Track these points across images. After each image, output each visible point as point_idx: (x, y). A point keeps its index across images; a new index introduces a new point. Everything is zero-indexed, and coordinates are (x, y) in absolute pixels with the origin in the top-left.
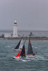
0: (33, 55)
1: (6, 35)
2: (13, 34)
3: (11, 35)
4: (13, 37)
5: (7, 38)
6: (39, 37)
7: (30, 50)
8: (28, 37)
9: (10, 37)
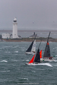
0: (50, 59)
1: (4, 35)
2: (12, 35)
3: (9, 36)
4: (13, 38)
5: (5, 39)
6: (44, 38)
7: (47, 52)
8: (30, 37)
9: (9, 38)
